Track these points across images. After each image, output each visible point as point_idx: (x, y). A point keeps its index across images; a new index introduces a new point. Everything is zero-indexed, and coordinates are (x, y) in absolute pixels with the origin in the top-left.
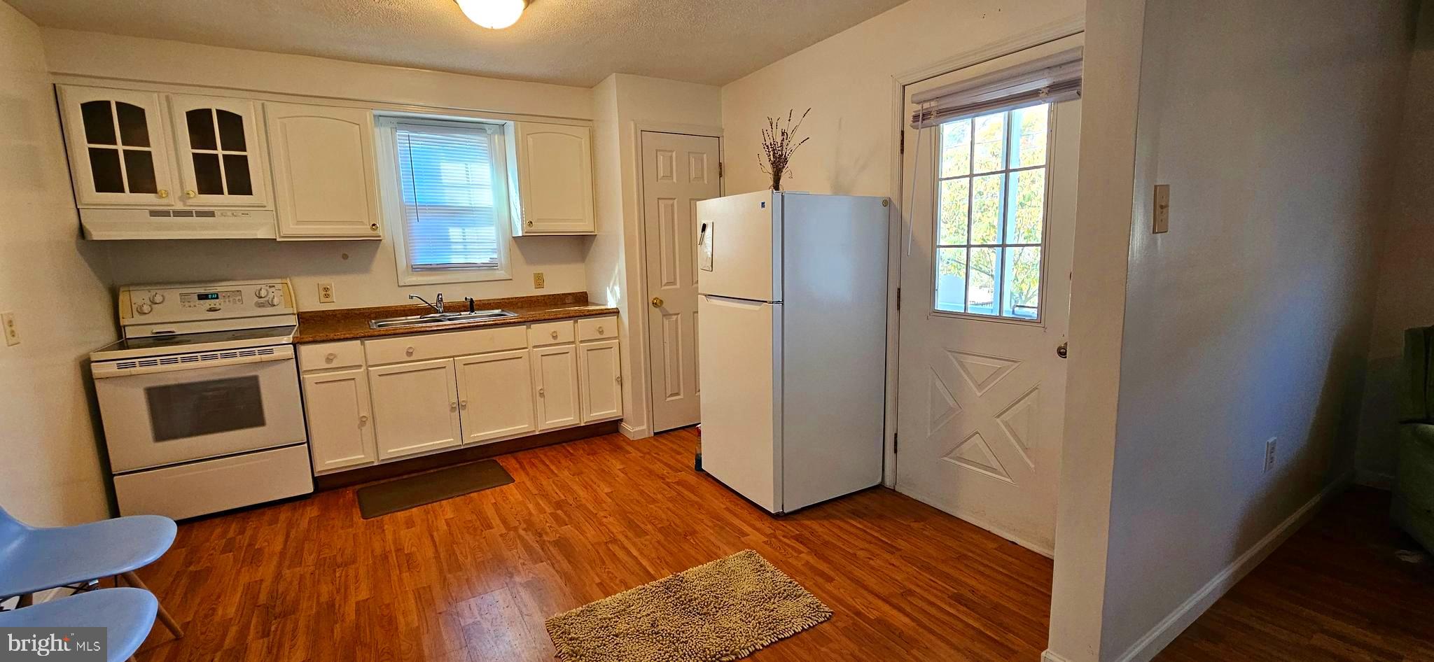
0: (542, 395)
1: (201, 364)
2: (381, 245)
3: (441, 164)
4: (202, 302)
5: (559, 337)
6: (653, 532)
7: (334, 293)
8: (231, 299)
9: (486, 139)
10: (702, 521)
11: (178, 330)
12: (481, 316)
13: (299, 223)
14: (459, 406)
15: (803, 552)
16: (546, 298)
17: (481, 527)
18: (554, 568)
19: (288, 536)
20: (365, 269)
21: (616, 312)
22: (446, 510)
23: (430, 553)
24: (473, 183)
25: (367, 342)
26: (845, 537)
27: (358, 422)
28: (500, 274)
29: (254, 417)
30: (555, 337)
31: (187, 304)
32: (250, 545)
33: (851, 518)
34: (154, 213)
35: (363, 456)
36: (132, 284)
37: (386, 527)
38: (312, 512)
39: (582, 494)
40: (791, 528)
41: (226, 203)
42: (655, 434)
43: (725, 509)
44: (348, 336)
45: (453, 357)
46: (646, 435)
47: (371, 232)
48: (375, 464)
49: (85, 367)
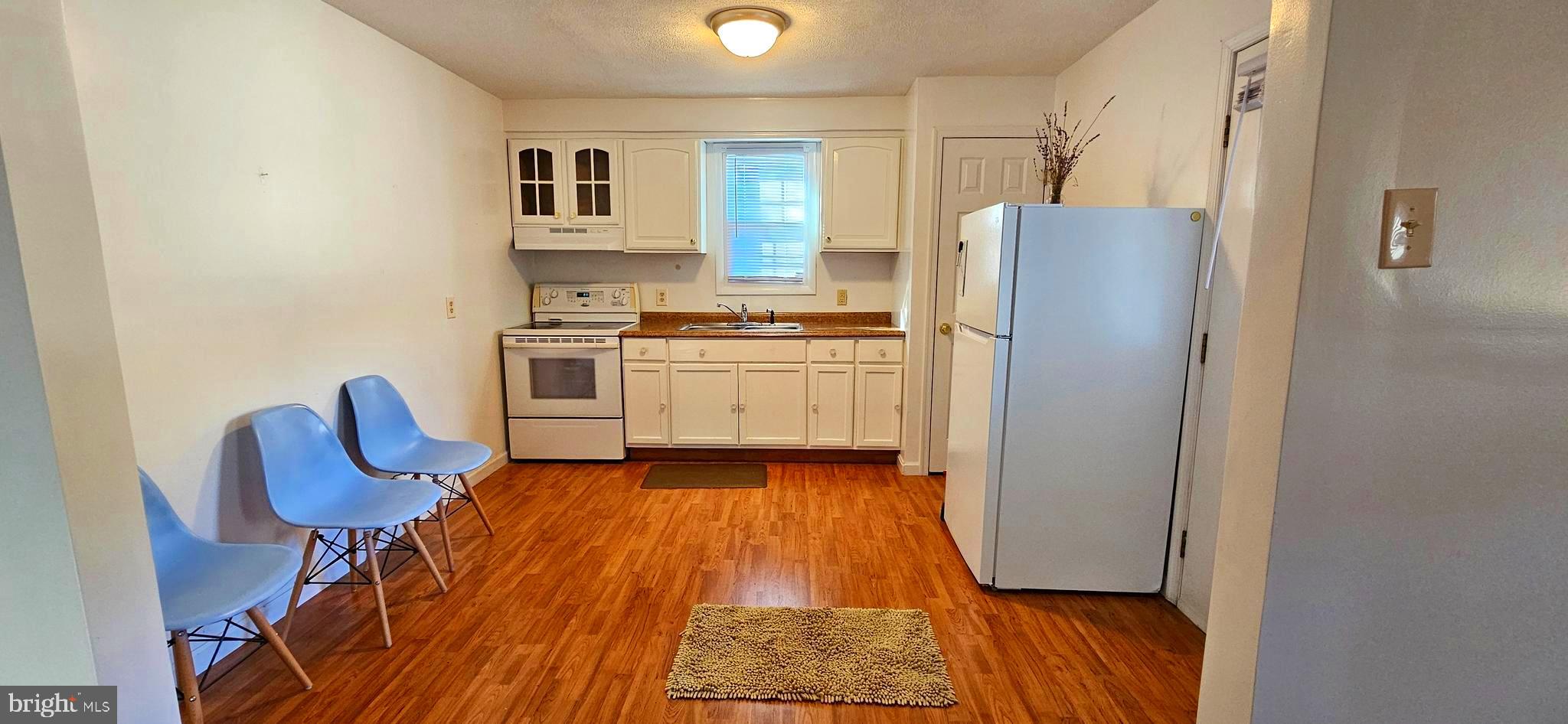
0: (815, 411)
1: (561, 345)
2: (705, 259)
3: (760, 183)
4: (579, 298)
5: (838, 355)
6: (845, 564)
7: (667, 297)
8: (597, 297)
9: (803, 157)
10: (901, 569)
11: (564, 318)
12: (778, 328)
13: (640, 238)
14: (739, 409)
15: (982, 634)
16: (847, 316)
17: (711, 518)
18: (737, 567)
19: (589, 486)
20: (691, 279)
21: (902, 336)
22: (698, 497)
23: (661, 526)
24: (788, 200)
25: (672, 342)
26: (1051, 636)
27: (659, 408)
28: (805, 289)
29: (588, 391)
30: (834, 355)
31: (570, 299)
32: (565, 487)
33: (1080, 619)
34: (553, 230)
35: (660, 438)
36: (542, 283)
37: (649, 498)
38: (618, 474)
39: (812, 513)
40: (993, 606)
41: (591, 222)
42: (930, 474)
43: (936, 565)
44: (657, 334)
45: (738, 362)
46: (919, 473)
47: (691, 247)
48: (670, 447)
49: (500, 337)
